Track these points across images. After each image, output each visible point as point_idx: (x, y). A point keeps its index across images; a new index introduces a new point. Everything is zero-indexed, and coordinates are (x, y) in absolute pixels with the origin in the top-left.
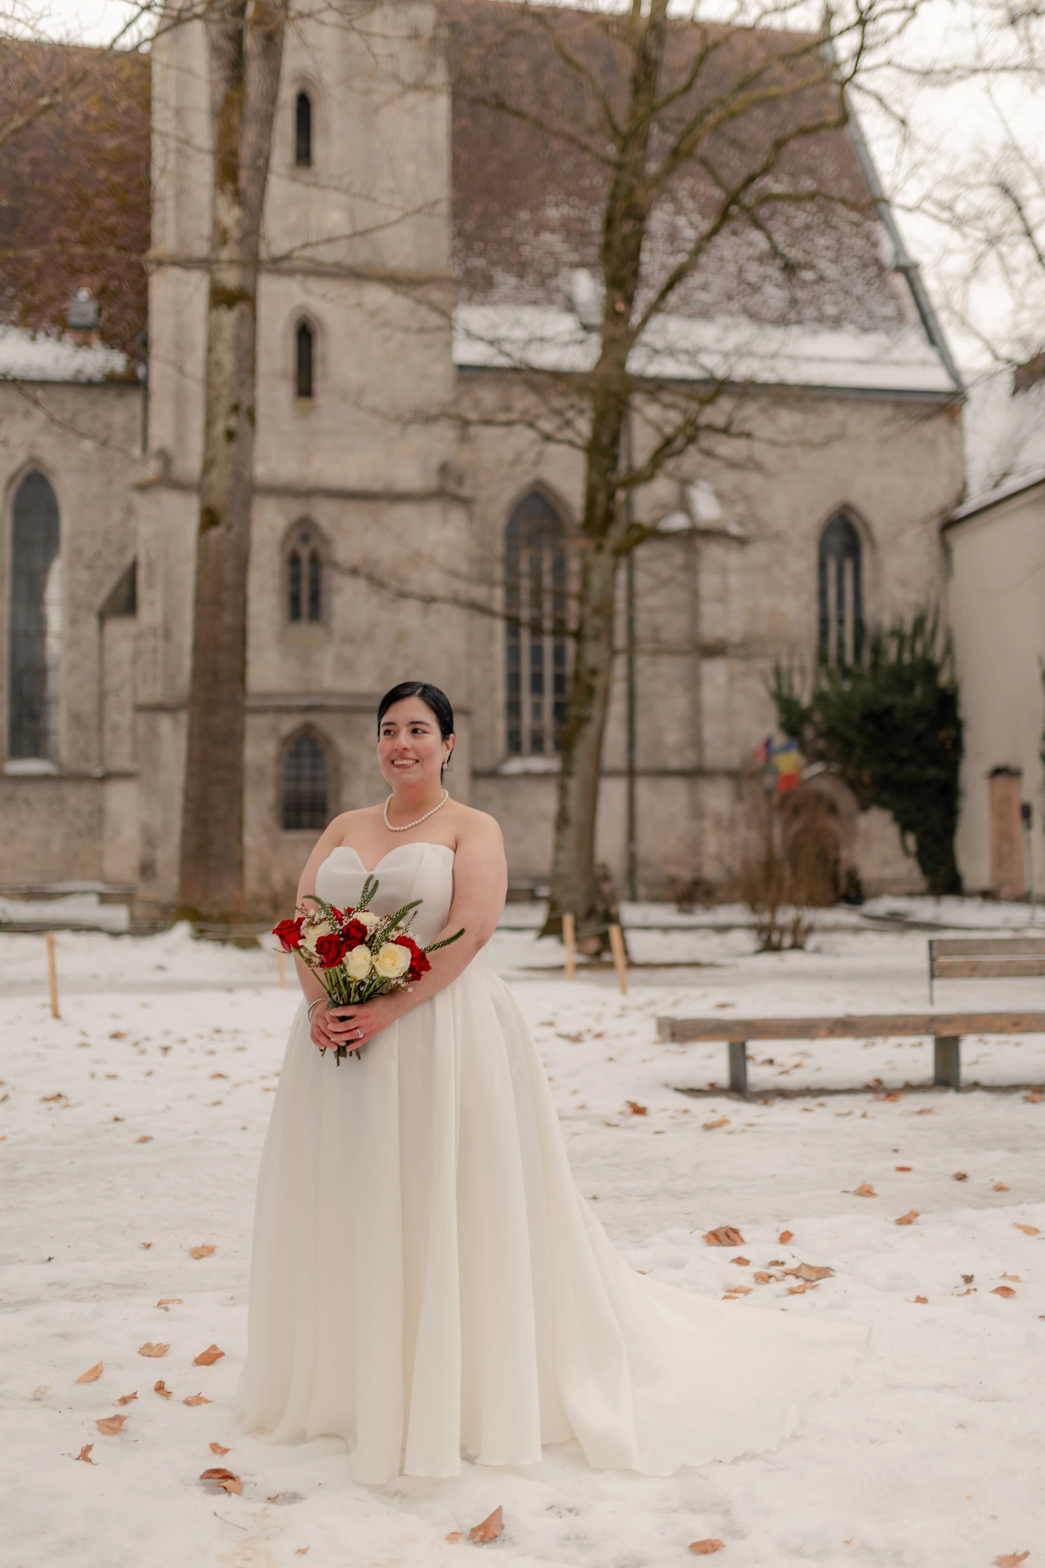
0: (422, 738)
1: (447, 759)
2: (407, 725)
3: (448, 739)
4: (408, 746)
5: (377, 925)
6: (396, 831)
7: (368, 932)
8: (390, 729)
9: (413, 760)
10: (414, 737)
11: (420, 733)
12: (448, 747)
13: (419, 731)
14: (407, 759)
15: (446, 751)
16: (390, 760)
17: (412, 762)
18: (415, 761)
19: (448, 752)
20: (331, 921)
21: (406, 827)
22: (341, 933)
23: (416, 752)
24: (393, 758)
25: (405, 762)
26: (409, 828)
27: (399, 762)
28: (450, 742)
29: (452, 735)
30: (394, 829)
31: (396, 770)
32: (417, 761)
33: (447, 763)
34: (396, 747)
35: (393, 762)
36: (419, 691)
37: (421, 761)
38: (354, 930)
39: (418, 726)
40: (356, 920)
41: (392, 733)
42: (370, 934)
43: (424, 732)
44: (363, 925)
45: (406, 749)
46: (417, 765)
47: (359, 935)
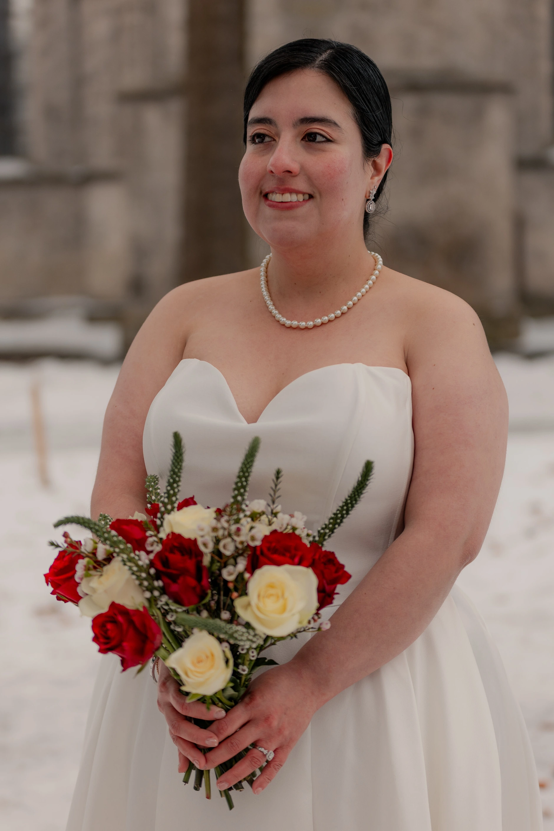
0: (323, 151)
1: (375, 192)
2: (295, 125)
3: (377, 153)
4: (295, 167)
5: (215, 529)
6: (291, 327)
7: (202, 548)
8: (262, 131)
9: (304, 194)
10: (308, 149)
11: (319, 142)
12: (376, 167)
13: (319, 138)
14: (291, 191)
15: (372, 178)
16: (261, 193)
17: (301, 197)
18: (307, 197)
19: (378, 180)
20: (125, 556)
21: (311, 324)
22: (152, 571)
23: (310, 179)
24: (267, 189)
25: (287, 197)
26: (315, 326)
27: (277, 198)
28: (382, 161)
29: (385, 146)
30: (288, 323)
31: (267, 211)
32: (311, 197)
33: (375, 200)
34: (270, 167)
35: (266, 196)
36: (324, 56)
37: (317, 195)
38: (175, 558)
39: (316, 128)
40: (173, 533)
41: (267, 139)
42: (207, 551)
43: (328, 141)
44: (189, 539)
45: (289, 172)
46: (309, 205)
47: (190, 564)
